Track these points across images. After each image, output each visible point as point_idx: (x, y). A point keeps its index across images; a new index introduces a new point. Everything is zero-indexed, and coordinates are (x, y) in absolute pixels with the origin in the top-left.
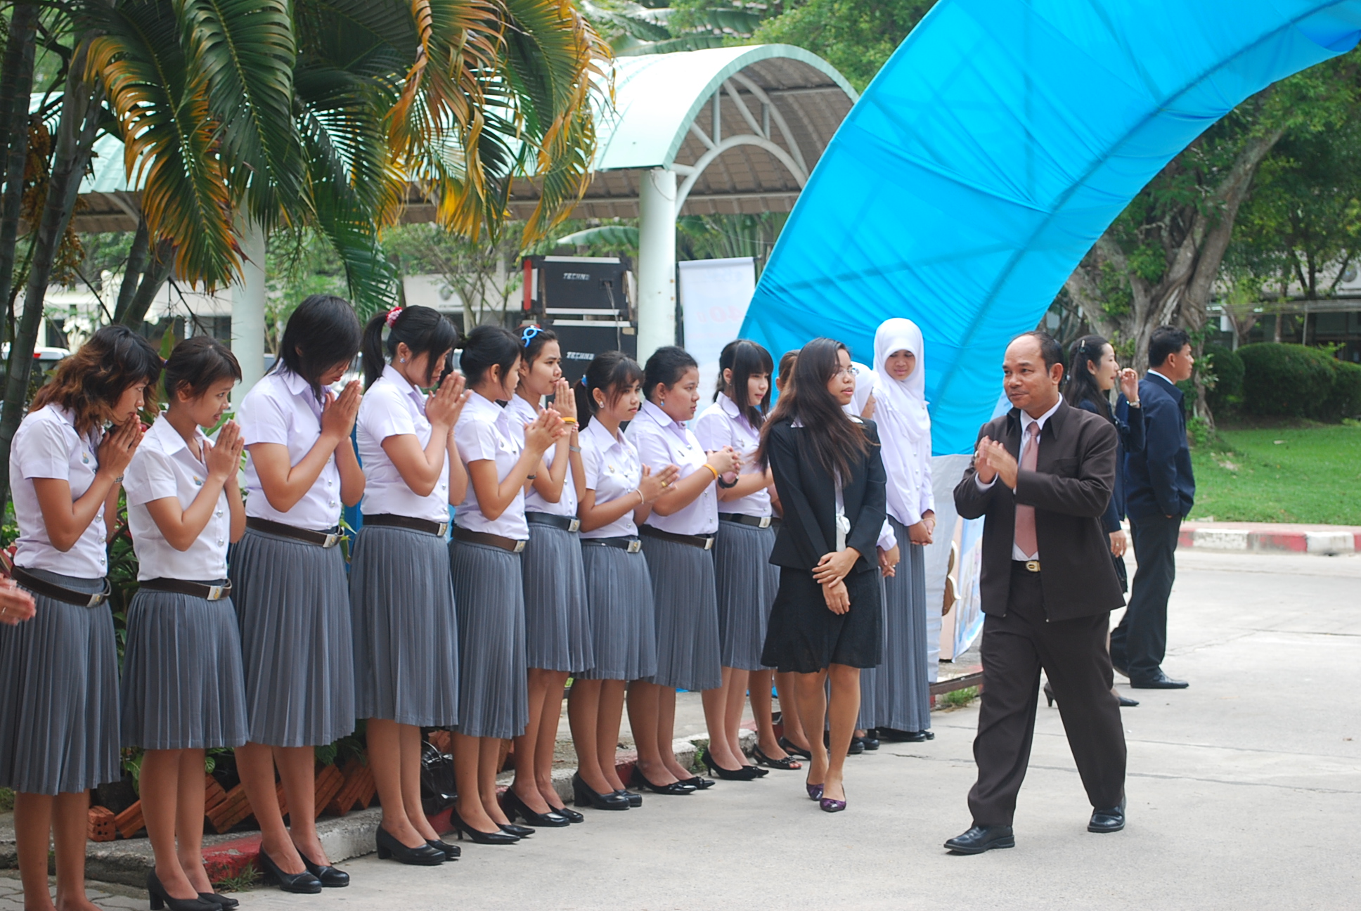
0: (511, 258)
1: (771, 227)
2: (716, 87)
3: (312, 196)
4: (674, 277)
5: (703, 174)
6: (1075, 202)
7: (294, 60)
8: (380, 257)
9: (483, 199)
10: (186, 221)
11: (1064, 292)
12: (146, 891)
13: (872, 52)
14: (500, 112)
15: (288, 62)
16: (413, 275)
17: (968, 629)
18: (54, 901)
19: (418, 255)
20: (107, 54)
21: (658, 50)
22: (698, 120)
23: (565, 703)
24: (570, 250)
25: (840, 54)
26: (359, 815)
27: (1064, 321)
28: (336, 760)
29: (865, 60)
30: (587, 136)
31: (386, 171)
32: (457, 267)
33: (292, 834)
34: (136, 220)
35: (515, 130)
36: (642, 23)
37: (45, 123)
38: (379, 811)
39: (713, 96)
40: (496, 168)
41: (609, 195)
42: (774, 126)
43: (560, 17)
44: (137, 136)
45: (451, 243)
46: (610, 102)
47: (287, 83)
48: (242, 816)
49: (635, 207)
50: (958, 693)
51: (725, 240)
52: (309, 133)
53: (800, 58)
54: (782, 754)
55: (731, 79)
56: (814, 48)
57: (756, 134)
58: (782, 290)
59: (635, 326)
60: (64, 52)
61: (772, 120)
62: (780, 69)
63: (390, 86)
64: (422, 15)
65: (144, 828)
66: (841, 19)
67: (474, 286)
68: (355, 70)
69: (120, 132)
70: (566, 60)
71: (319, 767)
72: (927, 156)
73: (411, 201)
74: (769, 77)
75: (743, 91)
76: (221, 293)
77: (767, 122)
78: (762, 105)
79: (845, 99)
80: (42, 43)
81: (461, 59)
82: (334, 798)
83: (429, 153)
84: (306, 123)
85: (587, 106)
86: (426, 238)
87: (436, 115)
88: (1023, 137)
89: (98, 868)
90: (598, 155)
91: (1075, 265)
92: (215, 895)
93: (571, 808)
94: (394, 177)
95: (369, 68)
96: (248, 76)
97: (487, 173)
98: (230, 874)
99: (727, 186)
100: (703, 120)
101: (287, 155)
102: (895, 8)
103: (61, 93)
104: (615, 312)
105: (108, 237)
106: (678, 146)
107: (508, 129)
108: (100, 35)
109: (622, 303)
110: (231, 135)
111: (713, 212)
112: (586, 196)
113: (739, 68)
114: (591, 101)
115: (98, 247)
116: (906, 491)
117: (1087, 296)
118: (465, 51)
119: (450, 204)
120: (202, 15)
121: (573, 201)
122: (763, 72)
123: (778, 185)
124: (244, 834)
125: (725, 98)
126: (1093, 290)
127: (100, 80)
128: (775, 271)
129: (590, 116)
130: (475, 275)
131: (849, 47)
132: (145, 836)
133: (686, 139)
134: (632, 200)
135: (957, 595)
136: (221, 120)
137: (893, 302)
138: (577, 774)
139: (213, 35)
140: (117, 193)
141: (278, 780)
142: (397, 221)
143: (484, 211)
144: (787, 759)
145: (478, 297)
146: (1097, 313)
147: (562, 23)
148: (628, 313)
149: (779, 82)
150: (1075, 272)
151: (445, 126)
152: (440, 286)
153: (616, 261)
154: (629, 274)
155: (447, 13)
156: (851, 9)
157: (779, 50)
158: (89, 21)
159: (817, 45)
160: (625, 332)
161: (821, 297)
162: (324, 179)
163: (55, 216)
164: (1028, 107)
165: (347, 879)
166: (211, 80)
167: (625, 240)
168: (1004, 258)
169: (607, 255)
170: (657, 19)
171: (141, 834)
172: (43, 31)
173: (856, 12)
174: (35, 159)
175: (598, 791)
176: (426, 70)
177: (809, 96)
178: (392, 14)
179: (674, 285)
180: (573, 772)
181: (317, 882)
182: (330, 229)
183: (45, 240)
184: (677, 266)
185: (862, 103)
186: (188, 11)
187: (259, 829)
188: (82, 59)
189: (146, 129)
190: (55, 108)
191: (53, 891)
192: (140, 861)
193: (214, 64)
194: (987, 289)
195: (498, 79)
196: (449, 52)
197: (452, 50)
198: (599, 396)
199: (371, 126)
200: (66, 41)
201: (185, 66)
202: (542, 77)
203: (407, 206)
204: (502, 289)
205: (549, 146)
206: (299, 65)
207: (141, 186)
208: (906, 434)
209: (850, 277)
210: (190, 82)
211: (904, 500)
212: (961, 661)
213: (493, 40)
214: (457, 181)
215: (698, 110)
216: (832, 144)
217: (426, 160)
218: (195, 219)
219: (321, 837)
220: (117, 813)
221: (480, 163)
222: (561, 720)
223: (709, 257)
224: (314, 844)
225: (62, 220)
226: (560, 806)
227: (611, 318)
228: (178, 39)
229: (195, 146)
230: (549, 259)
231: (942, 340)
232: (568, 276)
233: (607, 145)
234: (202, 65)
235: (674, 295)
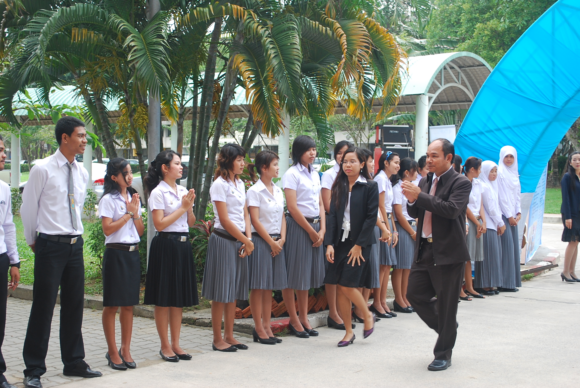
0: (370, 125)
1: (460, 114)
2: (442, 67)
3: (307, 106)
4: (427, 132)
5: (438, 96)
6: (570, 105)
7: (301, 61)
8: (328, 126)
9: (364, 106)
10: (265, 114)
11: (565, 137)
12: (252, 336)
13: (496, 54)
14: (369, 76)
15: (299, 61)
16: (337, 132)
17: (530, 254)
18: (223, 338)
19: (339, 125)
20: (240, 59)
21: (422, 54)
22: (436, 78)
23: (390, 276)
24: (391, 122)
25: (485, 54)
26: (322, 312)
27: (564, 146)
28: (314, 294)
29: (494, 56)
30: (399, 85)
31: (331, 97)
32: (352, 129)
33: (299, 318)
34: (248, 115)
35: (375, 83)
36: (417, 45)
37: (219, 82)
38: (328, 311)
39: (441, 70)
40: (368, 96)
41: (405, 104)
42: (463, 80)
43: (390, 44)
44: (249, 87)
45: (350, 121)
46: (407, 72)
47: (299, 68)
48: (283, 312)
49: (414, 108)
50: (527, 276)
51: (444, 119)
52: (305, 85)
53: (472, 56)
54: (465, 295)
55: (448, 64)
56: (476, 53)
57: (456, 83)
58: (466, 136)
59: (414, 149)
60: (226, 59)
61: (462, 78)
62: (465, 60)
63: (332, 68)
64: (343, 45)
65: (251, 315)
66: (485, 42)
67: (358, 135)
68: (320, 64)
69: (243, 85)
70: (392, 59)
71: (309, 296)
72: (517, 89)
73: (338, 107)
74: (461, 63)
75: (452, 68)
76: (277, 138)
77: (460, 78)
78: (458, 73)
79: (487, 70)
80: (219, 56)
81: (357, 59)
82: (314, 306)
83: (345, 90)
84: (304, 81)
85: (399, 74)
86: (342, 119)
87: (348, 78)
88: (551, 83)
89: (237, 327)
90: (402, 91)
91: (569, 127)
92: (275, 338)
93: (393, 312)
94: (333, 99)
95: (325, 62)
96: (286, 66)
97: (365, 97)
98: (279, 331)
99: (446, 100)
100: (438, 78)
101: (298, 92)
102: (504, 38)
103: (225, 72)
104: (407, 144)
105: (237, 119)
106: (429, 87)
107: (372, 82)
108: (238, 53)
109: (409, 141)
110: (280, 86)
111: (441, 109)
112: (398, 105)
113: (450, 60)
114: (400, 73)
115: (234, 123)
116: (507, 206)
117: (573, 137)
118: (358, 56)
119: (352, 108)
120: (271, 46)
121: (393, 106)
122: (459, 61)
123: (464, 100)
124: (284, 318)
125: (445, 70)
126: (575, 135)
127: (238, 68)
128: (463, 129)
129: (399, 77)
130: (358, 131)
131: (488, 52)
132: (252, 317)
133: (432, 85)
134: (413, 106)
135: (527, 241)
136: (277, 81)
137: (505, 140)
138: (395, 300)
139: (275, 52)
140: (241, 105)
141: (296, 299)
142: (334, 113)
143: (364, 110)
144: (467, 297)
145: (360, 139)
146: (576, 143)
147: (391, 46)
148: (412, 143)
149: (464, 64)
150: (569, 130)
151: (351, 81)
152: (347, 135)
153: (408, 126)
154: (412, 131)
155: (352, 44)
156: (489, 39)
157: (464, 54)
158: (234, 49)
159: (477, 52)
160: (410, 150)
161: (479, 138)
162: (310, 100)
163: (223, 113)
164: (553, 71)
165: (318, 334)
166: (274, 68)
167: (410, 119)
168: (544, 124)
169: (403, 124)
170: (421, 42)
171: (250, 317)
172: (219, 52)
173: (491, 40)
174: (216, 94)
175: (402, 307)
176: (345, 63)
177: (474, 69)
178: (333, 44)
179: (427, 134)
180: (393, 300)
181: (308, 334)
182: (311, 116)
183: (219, 121)
184: (429, 128)
185: (494, 72)
186: (267, 45)
187: (289, 316)
188: (232, 61)
189: (252, 85)
190: (223, 78)
191: (223, 334)
192: (250, 326)
193: (275, 62)
194: (538, 135)
195: (368, 66)
196: (352, 57)
197: (354, 56)
198: (407, 173)
199: (325, 82)
200: (227, 55)
201: (265, 63)
202: (383, 65)
203: (337, 108)
204: (367, 136)
205: (386, 88)
206: (302, 62)
207: (251, 103)
208: (508, 186)
209: (490, 131)
210: (267, 68)
211: (506, 209)
212: (528, 264)
213: (367, 52)
214: (354, 100)
215: (436, 74)
216: (484, 86)
217: (343, 93)
218: (268, 114)
219: (309, 319)
220: (242, 310)
221: (362, 94)
222: (389, 282)
223: (438, 124)
224: (307, 322)
225: (225, 114)
226: (389, 311)
227: (406, 146)
228: (263, 54)
229: (269, 90)
230: (384, 126)
231: (522, 153)
232: (391, 131)
233: (405, 87)
234: (271, 63)
235: (427, 138)
